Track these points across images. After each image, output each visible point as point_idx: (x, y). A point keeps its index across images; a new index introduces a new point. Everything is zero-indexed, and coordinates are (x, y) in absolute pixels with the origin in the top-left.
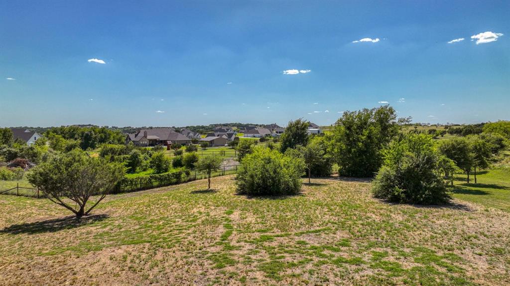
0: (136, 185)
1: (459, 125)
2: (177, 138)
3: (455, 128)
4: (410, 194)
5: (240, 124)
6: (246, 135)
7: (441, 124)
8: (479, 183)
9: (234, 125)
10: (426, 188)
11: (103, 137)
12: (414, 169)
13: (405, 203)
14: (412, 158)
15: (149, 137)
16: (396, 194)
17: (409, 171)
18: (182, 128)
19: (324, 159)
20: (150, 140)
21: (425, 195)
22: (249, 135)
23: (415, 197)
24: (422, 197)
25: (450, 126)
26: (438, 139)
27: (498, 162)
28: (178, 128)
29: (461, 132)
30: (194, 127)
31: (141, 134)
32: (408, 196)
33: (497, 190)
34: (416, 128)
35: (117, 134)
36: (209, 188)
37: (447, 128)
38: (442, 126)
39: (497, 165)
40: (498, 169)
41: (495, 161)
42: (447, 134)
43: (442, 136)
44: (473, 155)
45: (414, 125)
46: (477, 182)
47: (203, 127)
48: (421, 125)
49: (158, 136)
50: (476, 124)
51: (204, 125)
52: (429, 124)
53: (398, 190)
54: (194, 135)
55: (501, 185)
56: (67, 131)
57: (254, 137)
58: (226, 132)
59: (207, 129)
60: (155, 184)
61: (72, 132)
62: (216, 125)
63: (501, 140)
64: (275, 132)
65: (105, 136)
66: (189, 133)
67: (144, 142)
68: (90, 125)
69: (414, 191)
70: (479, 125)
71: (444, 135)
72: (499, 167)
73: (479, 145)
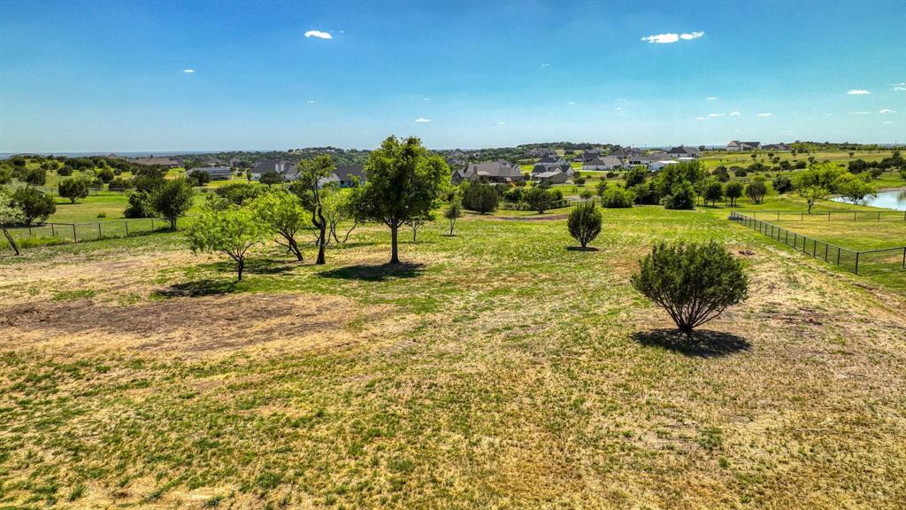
5: (570, 144)
6: (586, 167)
15: (480, 173)
20: (481, 176)
22: (590, 167)
31: (471, 170)
57: (598, 170)
58: (556, 161)
59: (516, 154)
62: (530, 147)
64: (627, 161)
68: (330, 148)
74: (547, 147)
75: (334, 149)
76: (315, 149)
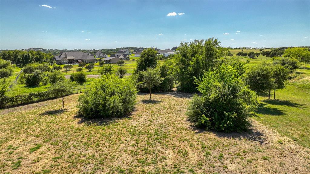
0: (17, 101)
1: (269, 49)
2: (87, 58)
3: (266, 51)
4: (215, 122)
5: (136, 48)
6: (136, 55)
7: (259, 48)
8: (277, 98)
9: (132, 48)
10: (228, 118)
11: (39, 57)
12: (219, 99)
13: (210, 130)
14: (219, 88)
15: (68, 58)
16: (203, 122)
17: (216, 100)
18: (99, 50)
19: (161, 81)
20: (69, 60)
21: (227, 125)
22: (138, 55)
23: (218, 126)
24: (223, 126)
25: (264, 49)
26: (255, 58)
27: (292, 79)
28: (97, 50)
29: (269, 54)
30: (106, 50)
31: (63, 56)
32: (213, 124)
33: (291, 107)
34: (243, 50)
35: (50, 56)
36: (63, 107)
37: (262, 51)
38: (258, 49)
39: (291, 81)
40: (291, 85)
41: (290, 78)
42: (261, 55)
43: (258, 57)
44: (273, 80)
45: (242, 48)
46: (276, 98)
47: (112, 50)
48: (246, 49)
49: (74, 57)
50: (279, 47)
51: (113, 49)
52: (251, 48)
53: (204, 119)
54: (104, 55)
55: (293, 101)
56: (12, 54)
58: (124, 53)
59: (115, 51)
60: (35, 99)
61: (15, 54)
62: (121, 49)
63: (295, 63)
65: (40, 57)
66: (100, 54)
67: (64, 61)
68: (40, 48)
69: (218, 119)
70: (281, 49)
71: (259, 56)
72: (292, 83)
73: (279, 70)
74: (127, 49)
75: (42, 49)
76: (34, 49)
